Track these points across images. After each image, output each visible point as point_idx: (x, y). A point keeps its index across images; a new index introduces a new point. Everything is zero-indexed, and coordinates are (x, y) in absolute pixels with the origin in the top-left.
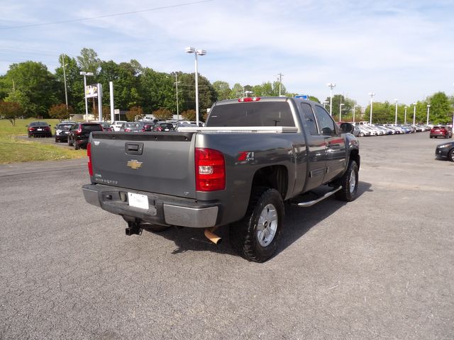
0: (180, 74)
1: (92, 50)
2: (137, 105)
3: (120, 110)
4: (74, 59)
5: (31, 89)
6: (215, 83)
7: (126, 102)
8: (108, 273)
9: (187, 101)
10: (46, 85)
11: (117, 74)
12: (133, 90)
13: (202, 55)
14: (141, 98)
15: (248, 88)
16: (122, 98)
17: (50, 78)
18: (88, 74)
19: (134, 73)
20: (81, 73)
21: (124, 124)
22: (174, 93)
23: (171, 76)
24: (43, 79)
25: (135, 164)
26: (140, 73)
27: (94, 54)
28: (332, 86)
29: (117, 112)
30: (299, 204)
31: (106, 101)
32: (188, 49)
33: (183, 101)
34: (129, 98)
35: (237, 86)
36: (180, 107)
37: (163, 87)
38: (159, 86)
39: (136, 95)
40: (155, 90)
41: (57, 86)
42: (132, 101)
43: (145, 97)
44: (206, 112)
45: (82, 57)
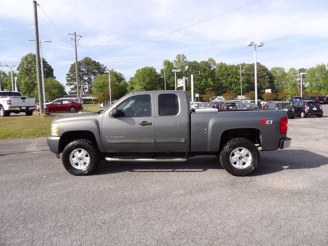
0: (243, 65)
1: (183, 55)
2: (212, 89)
3: (200, 94)
4: (172, 63)
5: (147, 84)
6: (272, 69)
7: (204, 88)
9: (249, 85)
10: (155, 80)
11: (198, 70)
12: (209, 79)
13: (260, 46)
14: (214, 85)
15: (302, 70)
16: (201, 86)
17: (159, 76)
18: (178, 71)
19: (210, 68)
20: (173, 71)
21: (199, 104)
22: (239, 79)
23: (237, 68)
24: (153, 77)
26: (215, 67)
27: (184, 57)
29: (197, 95)
31: (188, 89)
32: (249, 43)
33: (247, 85)
34: (207, 85)
35: (292, 70)
36: (243, 89)
37: (231, 76)
38: (229, 75)
39: (212, 83)
40: (225, 78)
41: (161, 80)
42: (208, 88)
43: (218, 84)
44: (264, 92)
45: (177, 60)
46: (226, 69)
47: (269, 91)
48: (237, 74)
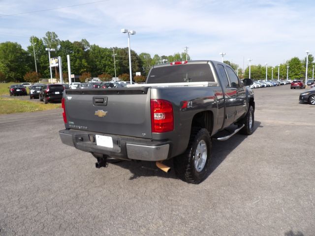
0: (116, 49)
1: (54, 33)
2: (87, 71)
3: (75, 75)
4: (41, 40)
5: (10, 61)
6: (140, 55)
7: (79, 69)
8: (82, 197)
9: (122, 68)
10: (21, 58)
11: (72, 50)
13: (133, 34)
14: (89, 66)
15: (164, 57)
16: (76, 66)
17: (26, 53)
19: (84, 49)
20: (46, 49)
21: (79, 85)
22: (112, 62)
23: (111, 51)
24: (18, 55)
25: (101, 113)
26: (89, 48)
27: (55, 36)
28: (223, 55)
29: (73, 76)
30: (218, 139)
31: (65, 69)
32: (123, 30)
33: (119, 68)
34: (81, 66)
35: (156, 56)
36: (117, 72)
37: (105, 59)
38: (102, 58)
39: (86, 64)
40: (99, 60)
41: (29, 59)
42: (83, 69)
43: (92, 65)
44: (135, 75)
45: (47, 37)
46: (99, 51)
47: (138, 74)
48: (110, 56)
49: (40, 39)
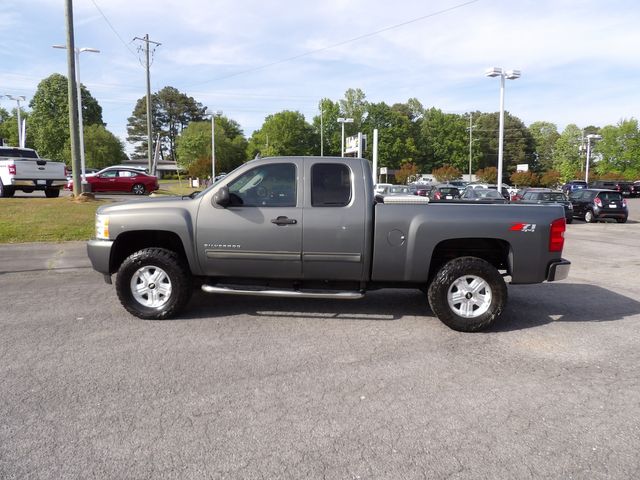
0: (476, 115)
1: (359, 91)
2: (411, 163)
3: (389, 169)
4: (337, 104)
5: (285, 144)
6: (532, 125)
7: (399, 158)
9: (486, 155)
10: (302, 138)
11: (387, 121)
12: (409, 141)
13: (513, 78)
14: (418, 152)
15: (590, 130)
16: (393, 153)
17: (310, 129)
18: (348, 120)
19: (411, 117)
20: (339, 120)
22: (466, 143)
23: (465, 119)
24: (299, 132)
26: (421, 116)
27: (361, 95)
29: (384, 171)
31: (367, 155)
32: (491, 71)
33: (481, 154)
34: (404, 152)
35: (573, 128)
36: (474, 163)
37: (451, 136)
38: (446, 133)
39: (413, 148)
40: (440, 140)
41: (314, 139)
42: (405, 157)
43: (426, 150)
44: (515, 170)
45: (346, 100)
46: (442, 121)
47: (523, 168)
48: (462, 130)
49: (335, 103)
